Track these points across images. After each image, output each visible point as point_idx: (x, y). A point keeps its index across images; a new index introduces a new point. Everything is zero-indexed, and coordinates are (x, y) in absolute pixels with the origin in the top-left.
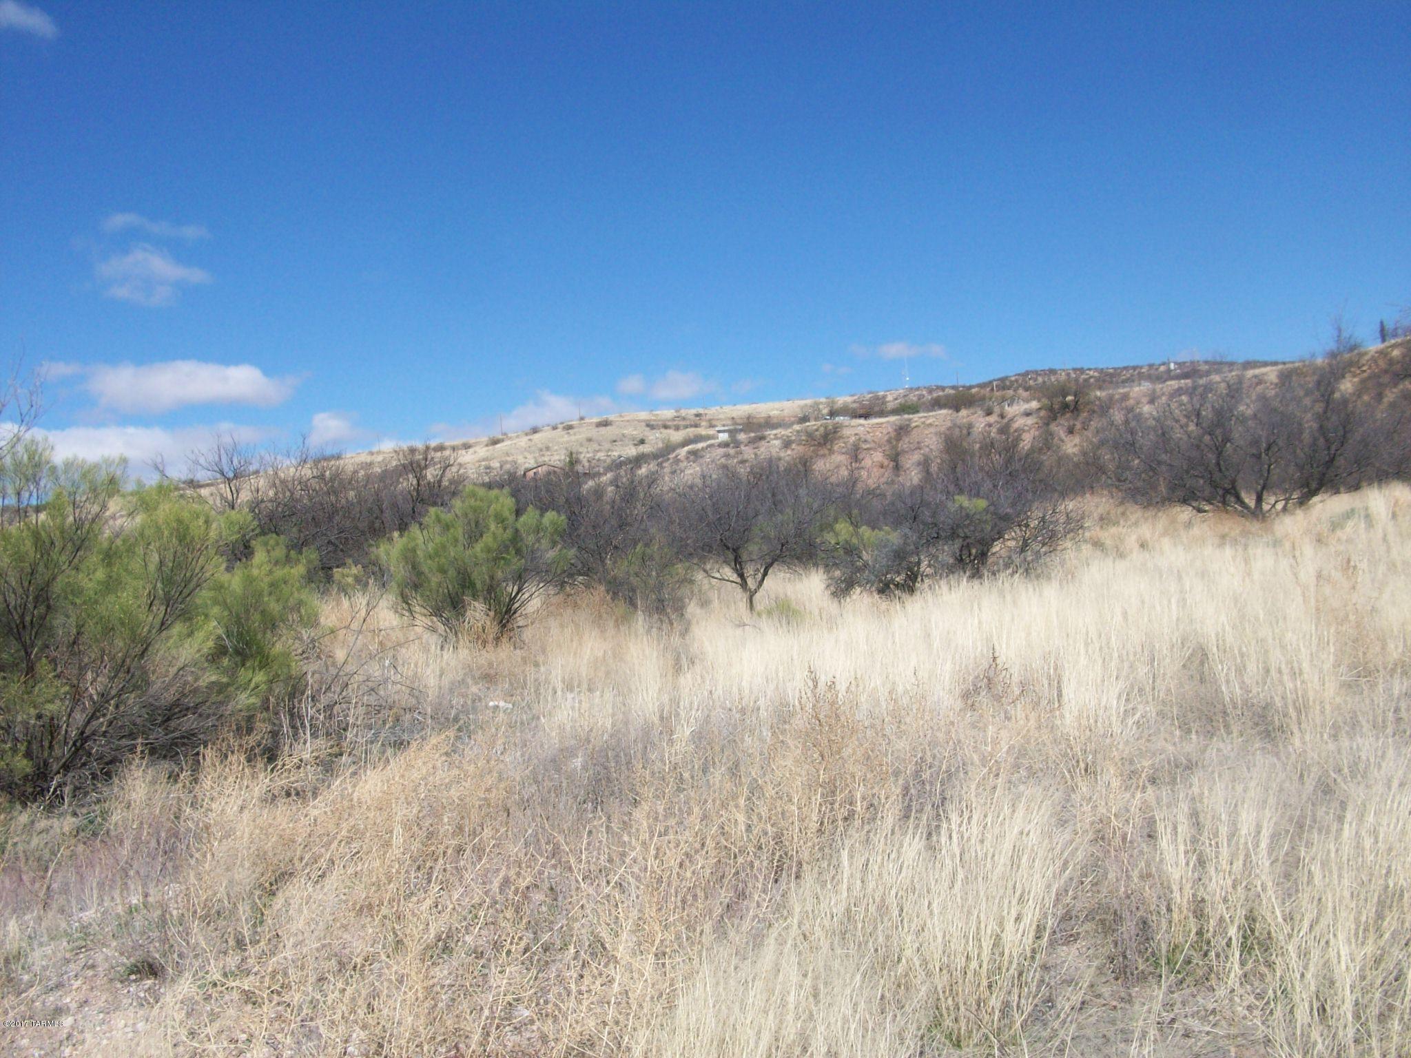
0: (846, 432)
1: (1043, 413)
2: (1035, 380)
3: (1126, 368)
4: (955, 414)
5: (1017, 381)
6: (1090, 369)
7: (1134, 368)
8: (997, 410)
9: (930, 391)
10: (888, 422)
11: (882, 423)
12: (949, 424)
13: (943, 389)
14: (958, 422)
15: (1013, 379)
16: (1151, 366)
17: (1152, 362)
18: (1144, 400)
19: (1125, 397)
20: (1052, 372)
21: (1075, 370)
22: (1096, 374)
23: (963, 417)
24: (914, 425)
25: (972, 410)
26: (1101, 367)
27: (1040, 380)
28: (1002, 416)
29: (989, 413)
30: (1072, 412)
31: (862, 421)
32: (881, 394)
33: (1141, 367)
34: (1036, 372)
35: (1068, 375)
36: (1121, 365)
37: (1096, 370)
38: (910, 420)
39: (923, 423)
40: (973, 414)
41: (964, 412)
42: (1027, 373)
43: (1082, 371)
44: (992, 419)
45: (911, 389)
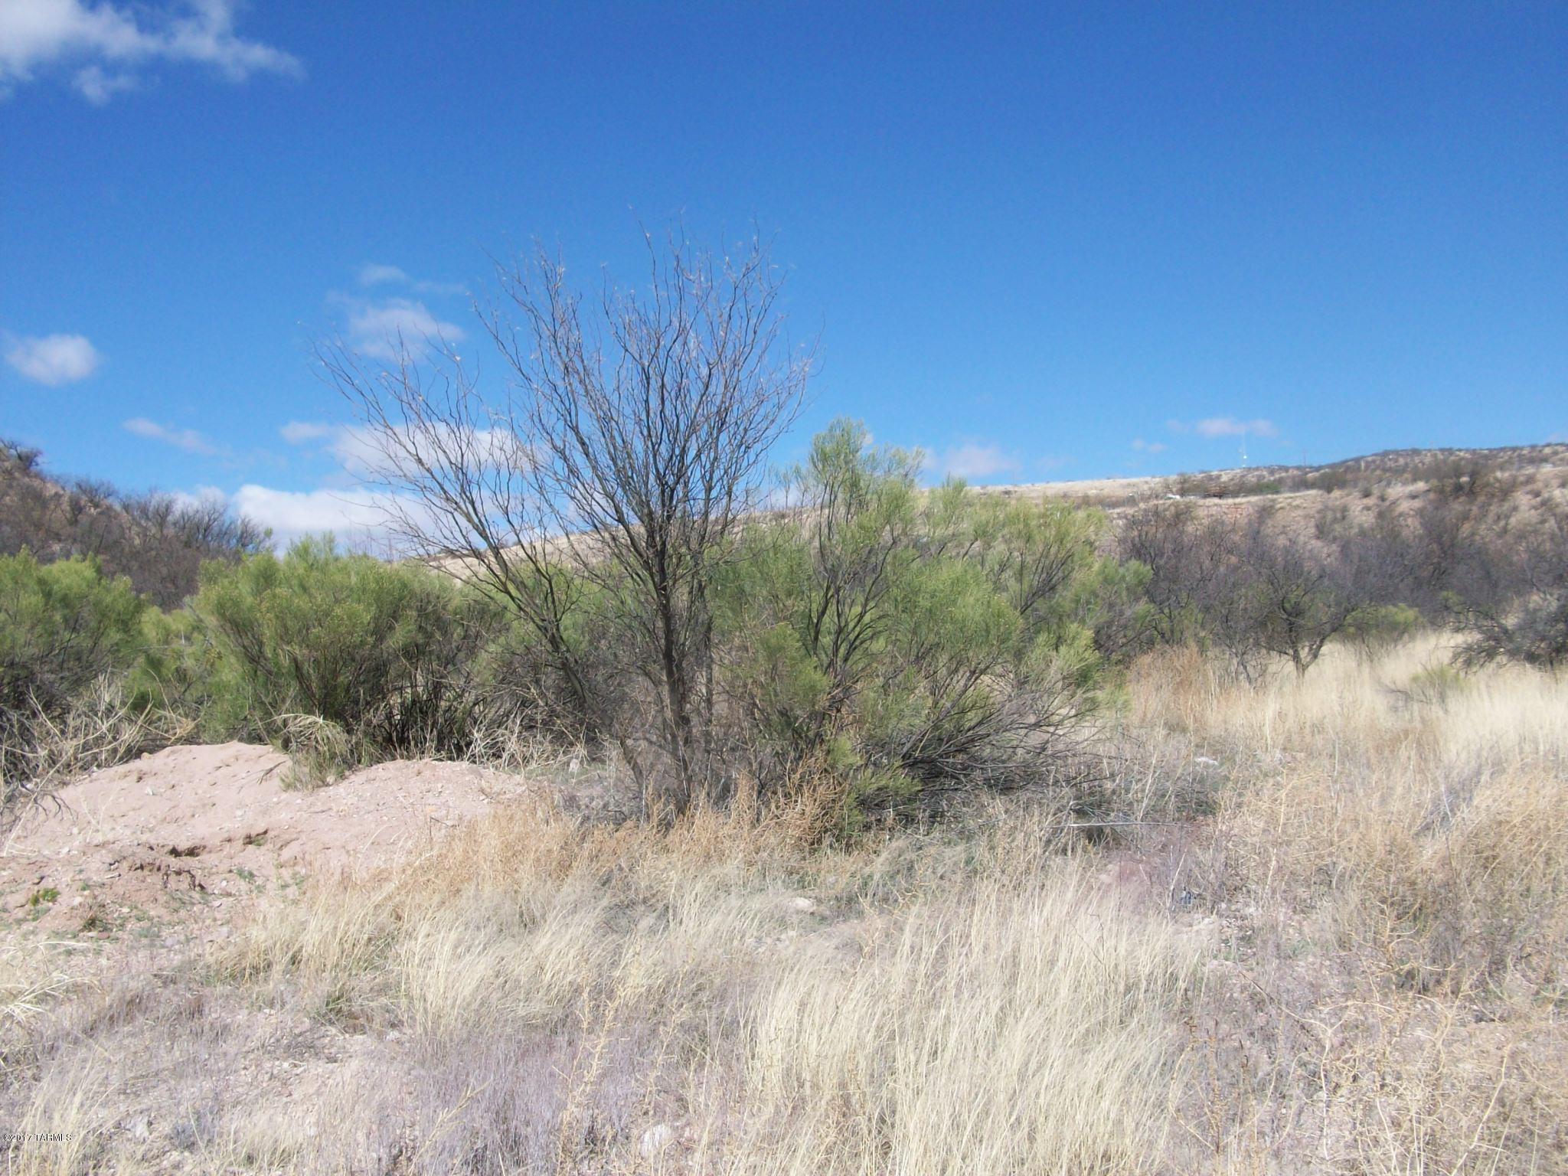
0: (1201, 513)
1: (1432, 496)
2: (1396, 461)
3: (1503, 449)
4: (1326, 495)
5: (1374, 461)
6: (1460, 450)
7: (1514, 449)
8: (1376, 490)
9: (1272, 472)
10: (1249, 502)
11: (1241, 504)
12: (1320, 506)
13: (1286, 469)
14: (1330, 504)
15: (1370, 459)
16: (1533, 447)
17: (1534, 442)
18: (1555, 482)
19: (1531, 479)
20: (1416, 452)
21: (1442, 450)
22: (1468, 456)
23: (1336, 499)
24: (1278, 506)
25: (1346, 491)
26: (1473, 447)
27: (1402, 461)
28: (1383, 499)
29: (1367, 494)
30: (1467, 495)
31: (1216, 500)
32: (1215, 473)
33: (1522, 449)
34: (1397, 453)
35: (1435, 456)
36: (1496, 446)
37: (1467, 451)
38: (1273, 501)
39: (1290, 504)
40: (1348, 495)
41: (1336, 493)
42: (1386, 454)
43: (1450, 451)
44: (1370, 501)
45: (1249, 469)
